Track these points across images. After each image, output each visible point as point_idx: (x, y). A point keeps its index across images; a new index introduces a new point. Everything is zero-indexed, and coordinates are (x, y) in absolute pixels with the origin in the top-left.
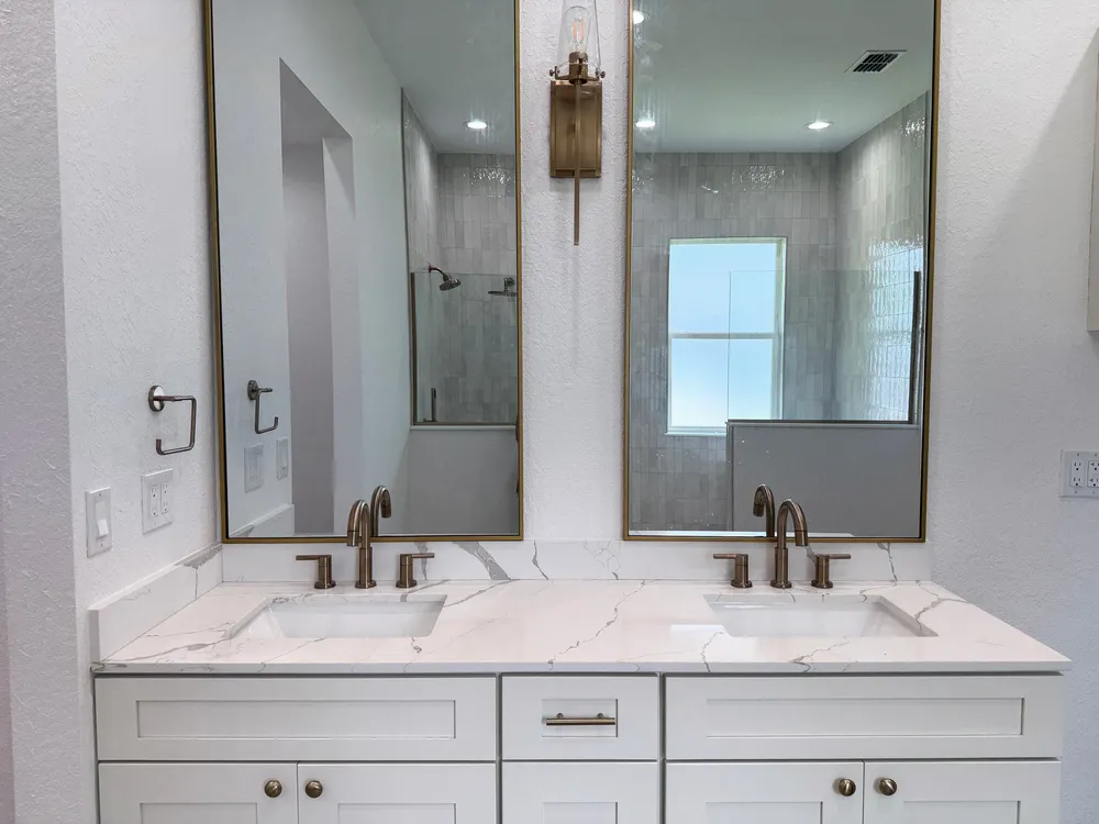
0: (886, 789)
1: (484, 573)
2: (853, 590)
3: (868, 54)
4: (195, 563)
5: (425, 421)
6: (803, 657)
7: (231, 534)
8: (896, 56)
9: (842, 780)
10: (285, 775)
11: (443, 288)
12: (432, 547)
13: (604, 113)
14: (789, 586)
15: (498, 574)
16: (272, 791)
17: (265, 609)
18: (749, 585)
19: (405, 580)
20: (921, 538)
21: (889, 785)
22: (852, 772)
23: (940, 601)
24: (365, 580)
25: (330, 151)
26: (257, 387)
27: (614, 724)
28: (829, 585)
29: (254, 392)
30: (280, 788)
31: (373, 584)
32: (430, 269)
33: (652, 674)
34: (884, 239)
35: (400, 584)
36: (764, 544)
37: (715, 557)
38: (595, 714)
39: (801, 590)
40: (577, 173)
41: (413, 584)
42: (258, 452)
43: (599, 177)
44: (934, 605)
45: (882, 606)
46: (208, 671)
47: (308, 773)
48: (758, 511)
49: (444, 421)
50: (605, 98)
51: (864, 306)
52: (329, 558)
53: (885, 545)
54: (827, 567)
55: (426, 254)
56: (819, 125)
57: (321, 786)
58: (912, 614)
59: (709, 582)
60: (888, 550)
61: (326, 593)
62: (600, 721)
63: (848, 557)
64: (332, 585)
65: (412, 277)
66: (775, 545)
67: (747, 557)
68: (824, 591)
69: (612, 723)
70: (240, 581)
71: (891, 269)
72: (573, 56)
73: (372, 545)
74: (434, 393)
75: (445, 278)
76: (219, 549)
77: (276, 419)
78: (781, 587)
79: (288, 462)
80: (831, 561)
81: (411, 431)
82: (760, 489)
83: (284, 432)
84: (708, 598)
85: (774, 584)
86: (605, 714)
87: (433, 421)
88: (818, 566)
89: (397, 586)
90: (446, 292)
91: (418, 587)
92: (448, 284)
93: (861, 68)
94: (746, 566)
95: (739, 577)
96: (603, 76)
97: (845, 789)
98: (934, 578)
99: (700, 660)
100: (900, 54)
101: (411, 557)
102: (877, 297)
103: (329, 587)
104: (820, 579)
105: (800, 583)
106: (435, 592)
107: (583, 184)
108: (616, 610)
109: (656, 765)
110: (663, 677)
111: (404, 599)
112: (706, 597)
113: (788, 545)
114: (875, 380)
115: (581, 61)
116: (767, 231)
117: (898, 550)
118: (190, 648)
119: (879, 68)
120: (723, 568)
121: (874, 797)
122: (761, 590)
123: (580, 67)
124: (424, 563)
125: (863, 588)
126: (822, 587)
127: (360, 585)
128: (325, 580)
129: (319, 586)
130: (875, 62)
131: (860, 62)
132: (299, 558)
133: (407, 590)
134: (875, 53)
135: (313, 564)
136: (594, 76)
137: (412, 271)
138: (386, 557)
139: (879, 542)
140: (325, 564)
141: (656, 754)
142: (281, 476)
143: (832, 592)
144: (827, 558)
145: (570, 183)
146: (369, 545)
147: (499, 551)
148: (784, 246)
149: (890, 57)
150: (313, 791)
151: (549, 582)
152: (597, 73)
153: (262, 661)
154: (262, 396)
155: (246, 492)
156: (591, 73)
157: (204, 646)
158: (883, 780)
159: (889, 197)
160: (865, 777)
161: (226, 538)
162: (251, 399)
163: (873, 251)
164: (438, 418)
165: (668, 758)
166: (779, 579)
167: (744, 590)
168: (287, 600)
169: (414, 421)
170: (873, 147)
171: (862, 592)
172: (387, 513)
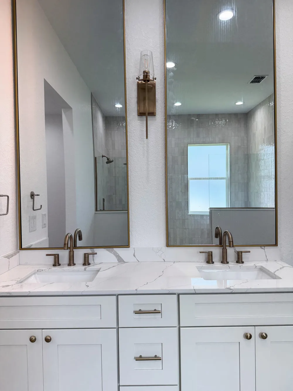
0: (264, 337)
1: (115, 260)
2: (252, 264)
3: (255, 77)
4: (8, 257)
5: (101, 210)
6: (230, 287)
7: (23, 247)
8: (265, 77)
9: (247, 334)
10: (38, 334)
11: (107, 163)
12: (96, 250)
13: (157, 93)
14: (228, 263)
15: (121, 260)
16: (33, 340)
17: (34, 274)
18: (213, 263)
19: (86, 262)
20: (276, 244)
21: (265, 335)
22: (250, 330)
23: (283, 267)
24: (71, 262)
25: (65, 113)
26: (34, 194)
27: (160, 313)
28: (243, 262)
29: (32, 196)
30: (35, 339)
31: (74, 264)
32: (103, 156)
33: (175, 294)
34: (264, 142)
35: (84, 264)
36: (218, 248)
37: (200, 253)
38: (153, 309)
39: (232, 264)
40: (147, 114)
41: (89, 264)
42: (34, 218)
43: (155, 115)
44: (281, 269)
45: (262, 270)
46: (9, 295)
47: (46, 333)
48: (216, 236)
49: (108, 210)
50: (157, 87)
51: (258, 166)
52: (58, 255)
53: (263, 247)
54: (242, 255)
55: (101, 151)
56: (239, 103)
57: (51, 338)
58: (273, 272)
59: (198, 262)
60: (264, 249)
61: (57, 268)
62: (156, 312)
63: (249, 252)
64: (59, 265)
65: (95, 159)
66: (222, 248)
67: (212, 252)
68: (241, 265)
69: (159, 312)
70: (26, 264)
71: (267, 153)
72: (144, 72)
73: (74, 250)
74: (104, 200)
75: (108, 159)
76: (18, 252)
77: (41, 206)
78: (225, 263)
79: (46, 221)
80: (243, 253)
81: (95, 213)
82: (217, 228)
83: (45, 211)
84: (198, 268)
85: (222, 262)
86: (157, 309)
87: (104, 210)
88: (238, 255)
89: (83, 265)
90: (109, 164)
91: (91, 265)
92: (109, 161)
93: (252, 82)
94: (212, 256)
95: (209, 260)
96: (155, 79)
97: (248, 337)
98: (282, 260)
99: (192, 288)
100: (266, 77)
101: (88, 254)
102: (262, 163)
103: (58, 266)
104: (239, 260)
105: (232, 262)
106: (96, 267)
107: (149, 118)
108: (163, 272)
109: (177, 329)
110: (179, 295)
111: (85, 269)
112: (196, 267)
113: (227, 248)
114: (262, 194)
115: (147, 73)
116: (222, 142)
117: (268, 250)
118: (3, 287)
119: (259, 82)
120: (203, 257)
121: (259, 340)
122: (217, 264)
123: (147, 76)
124: (93, 257)
125: (255, 263)
126: (240, 263)
127: (69, 265)
128: (57, 263)
129: (54, 265)
130: (258, 79)
131: (252, 80)
132: (47, 255)
133: (87, 266)
134: (257, 76)
135: (53, 257)
136: (152, 79)
137: (95, 156)
138: (79, 254)
139: (260, 246)
140: (57, 258)
141: (176, 324)
142: (44, 226)
143: (243, 265)
144: (242, 252)
145: (144, 118)
146: (73, 250)
147: (121, 252)
148: (229, 146)
149: (263, 78)
150: (48, 340)
151: (140, 263)
152: (153, 78)
153: (29, 291)
154: (36, 197)
155: (30, 232)
156: (151, 78)
157: (8, 286)
158: (262, 333)
159: (265, 128)
160: (255, 332)
161: (21, 248)
162: (32, 198)
163: (260, 147)
164: (105, 209)
165: (181, 326)
166: (224, 260)
167: (211, 264)
168: (42, 270)
169: (96, 210)
170: (259, 110)
171: (255, 264)
172: (80, 239)
